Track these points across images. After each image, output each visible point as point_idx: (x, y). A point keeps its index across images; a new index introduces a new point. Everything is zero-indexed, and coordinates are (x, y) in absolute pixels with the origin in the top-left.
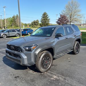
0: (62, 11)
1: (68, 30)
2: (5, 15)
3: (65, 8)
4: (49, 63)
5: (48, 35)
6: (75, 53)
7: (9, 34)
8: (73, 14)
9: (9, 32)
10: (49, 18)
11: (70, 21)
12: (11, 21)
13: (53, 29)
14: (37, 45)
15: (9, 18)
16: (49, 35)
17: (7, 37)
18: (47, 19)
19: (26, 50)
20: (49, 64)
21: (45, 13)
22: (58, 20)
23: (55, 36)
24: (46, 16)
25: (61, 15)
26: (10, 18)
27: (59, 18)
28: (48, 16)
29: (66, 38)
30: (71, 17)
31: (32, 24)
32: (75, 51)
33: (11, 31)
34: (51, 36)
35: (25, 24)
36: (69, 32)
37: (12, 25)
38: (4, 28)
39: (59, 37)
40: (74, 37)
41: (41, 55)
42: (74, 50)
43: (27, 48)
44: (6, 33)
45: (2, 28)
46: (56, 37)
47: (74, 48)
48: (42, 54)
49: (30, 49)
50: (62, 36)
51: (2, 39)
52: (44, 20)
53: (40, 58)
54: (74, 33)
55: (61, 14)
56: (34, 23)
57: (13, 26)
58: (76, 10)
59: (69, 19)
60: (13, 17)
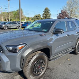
0: (63, 7)
1: (70, 25)
2: (9, 8)
3: (66, 4)
4: (43, 67)
5: (44, 30)
6: (77, 53)
7: (10, 26)
8: (73, 10)
9: (10, 24)
10: (50, 13)
11: (70, 17)
12: (16, 14)
13: (52, 23)
14: (26, 44)
15: (13, 11)
16: (46, 30)
17: (8, 29)
18: (48, 14)
19: (9, 51)
20: (43, 70)
21: (47, 8)
22: (59, 15)
23: (54, 32)
24: (48, 11)
25: (62, 11)
26: (15, 11)
27: (60, 14)
28: (49, 11)
29: (67, 35)
30: (71, 13)
31: (34, 18)
32: (77, 51)
33: (12, 23)
34: (48, 31)
35: (28, 17)
36: (71, 27)
37: (15, 18)
38: (8, 20)
39: (58, 34)
40: (77, 34)
41: (31, 59)
42: (75, 49)
43: (11, 48)
44: (7, 25)
45: (6, 20)
46: (54, 34)
47: (75, 47)
48: (33, 57)
49: (15, 49)
50: (63, 32)
51: (3, 30)
52: (46, 14)
53: (29, 62)
54: (77, 29)
55: (62, 9)
56: (36, 17)
57: (17, 19)
58: (77, 6)
59: (69, 15)
60: (17, 11)
